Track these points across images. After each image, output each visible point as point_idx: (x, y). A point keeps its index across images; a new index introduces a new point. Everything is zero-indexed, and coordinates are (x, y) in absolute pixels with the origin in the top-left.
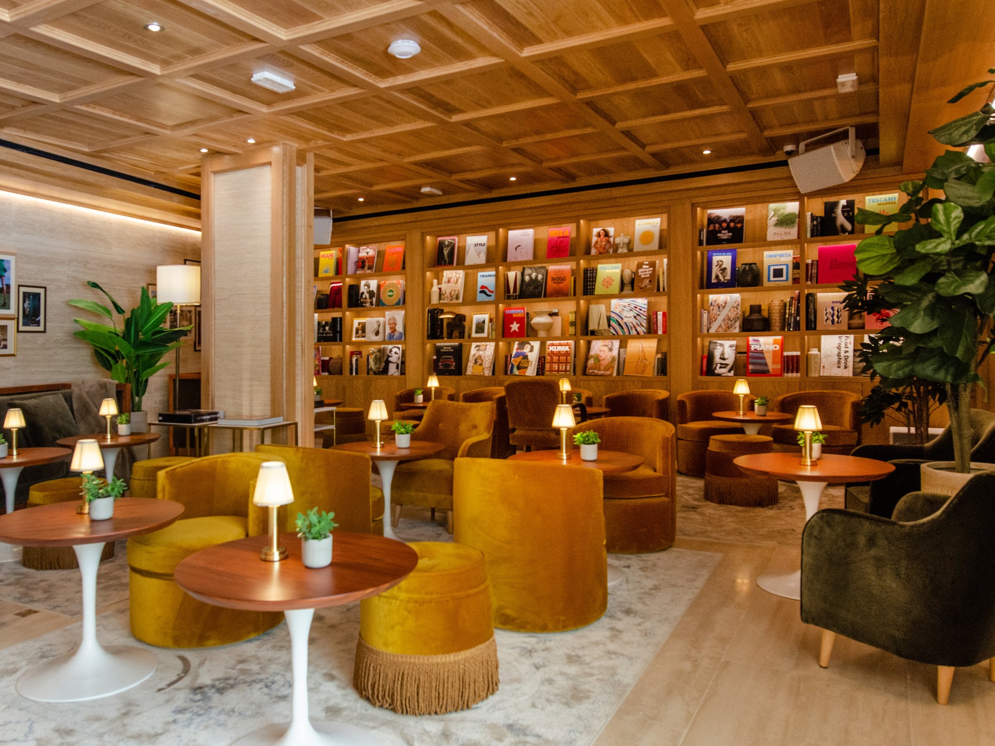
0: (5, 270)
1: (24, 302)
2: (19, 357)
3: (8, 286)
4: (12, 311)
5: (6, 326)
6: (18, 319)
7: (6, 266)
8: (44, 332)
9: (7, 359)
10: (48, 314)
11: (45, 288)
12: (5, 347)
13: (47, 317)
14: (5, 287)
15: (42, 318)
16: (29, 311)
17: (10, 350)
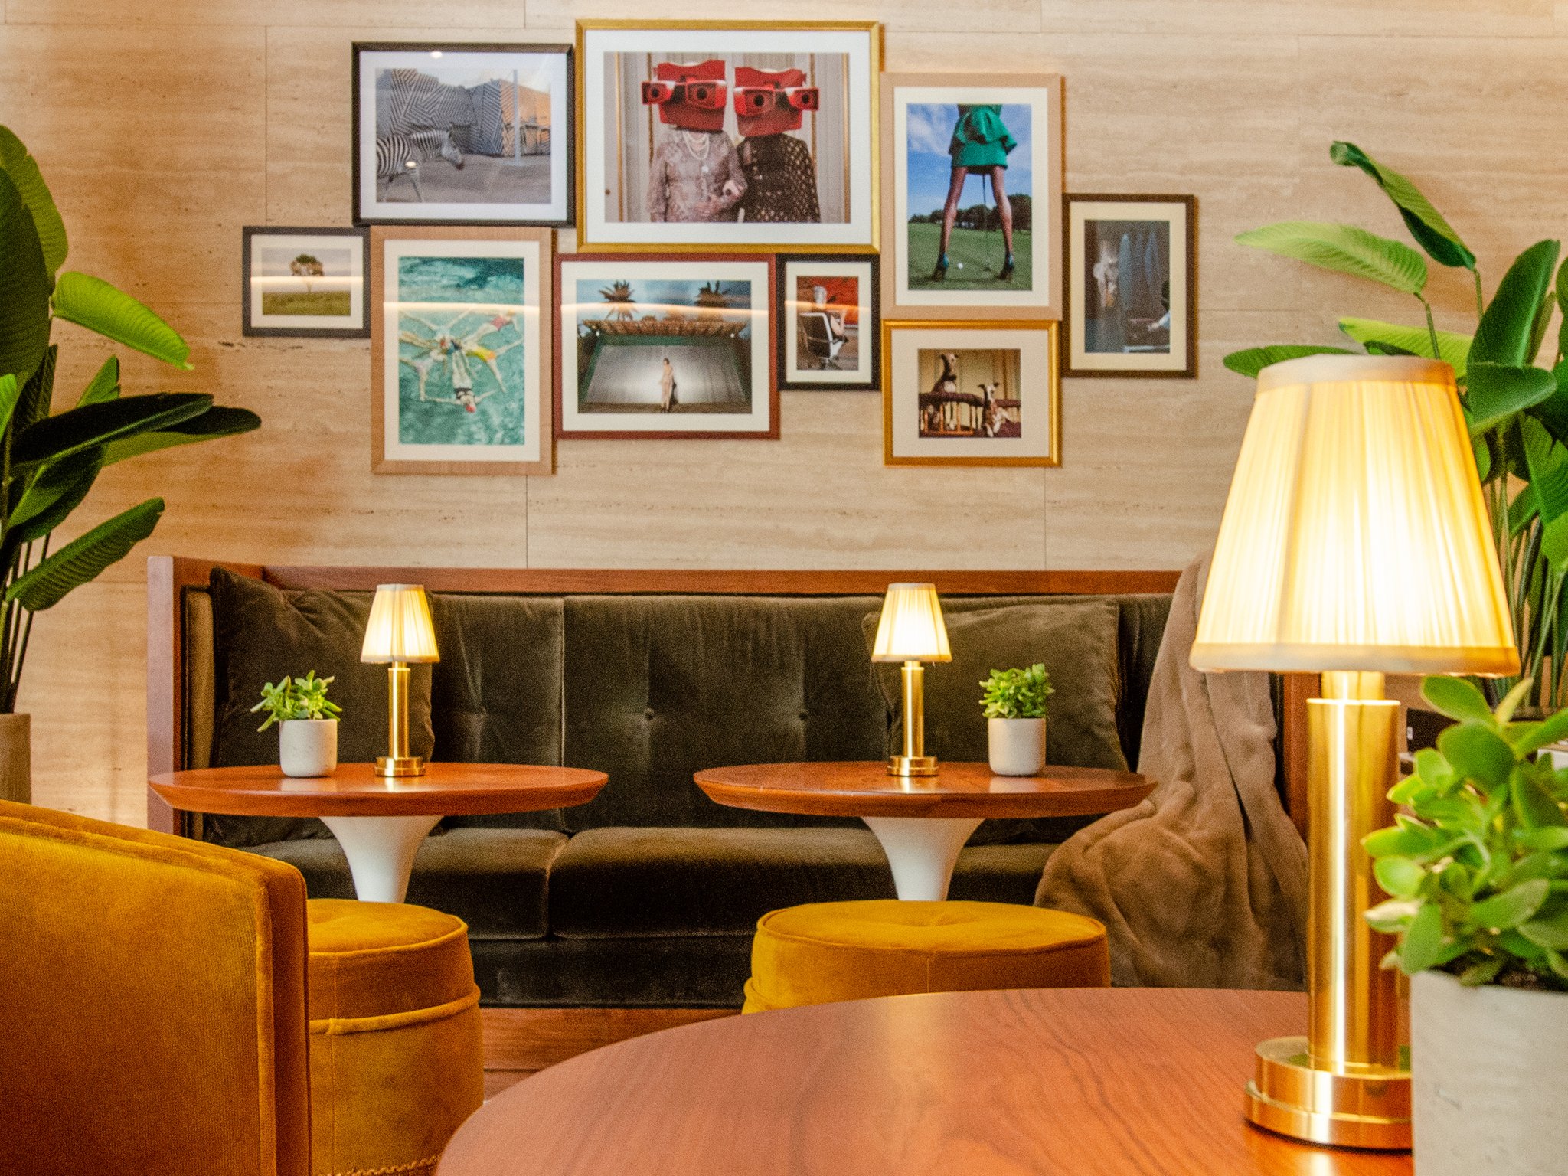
0: (1006, 144)
1: (1091, 257)
2: (1072, 469)
3: (1022, 207)
4: (1041, 295)
5: (1016, 353)
6: (1064, 327)
7: (1010, 129)
8: (1190, 373)
9: (1021, 475)
10: (1203, 302)
11: (1190, 203)
12: (1012, 430)
13: (1202, 318)
14: (1007, 209)
15: (1175, 319)
16: (1117, 295)
17: (1035, 440)
